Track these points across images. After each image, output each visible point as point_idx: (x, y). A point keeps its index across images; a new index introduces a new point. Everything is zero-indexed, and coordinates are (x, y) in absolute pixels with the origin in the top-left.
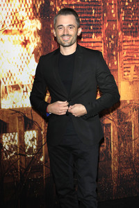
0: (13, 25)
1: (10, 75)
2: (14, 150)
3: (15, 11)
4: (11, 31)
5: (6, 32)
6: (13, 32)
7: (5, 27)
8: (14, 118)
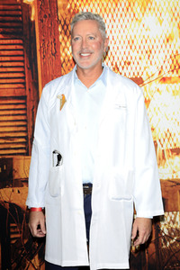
0: (173, 71)
1: (169, 135)
2: (175, 236)
3: (175, 53)
4: (170, 78)
5: (164, 80)
6: (172, 80)
7: (162, 73)
8: (174, 192)
